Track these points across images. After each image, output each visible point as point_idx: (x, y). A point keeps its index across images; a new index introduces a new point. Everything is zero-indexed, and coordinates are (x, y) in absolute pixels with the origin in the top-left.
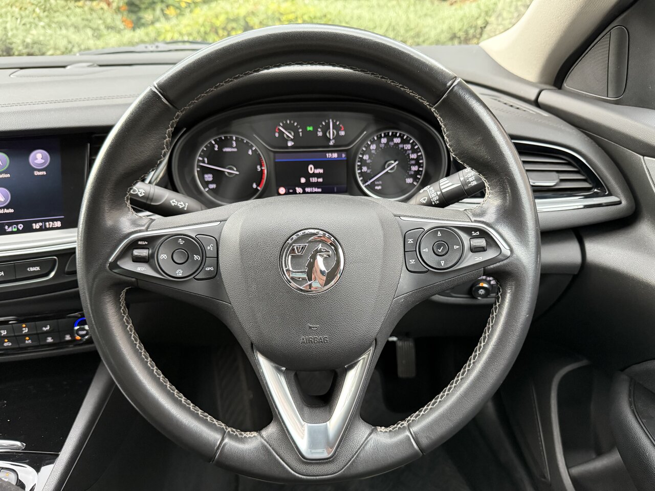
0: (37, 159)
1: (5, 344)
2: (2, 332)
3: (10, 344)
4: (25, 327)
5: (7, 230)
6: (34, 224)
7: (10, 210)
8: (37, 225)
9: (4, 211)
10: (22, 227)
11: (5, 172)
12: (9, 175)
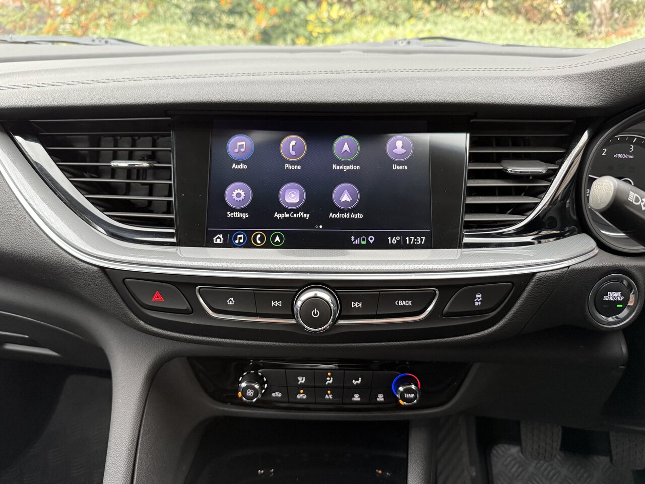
0: (396, 148)
1: (299, 396)
2: (300, 378)
3: (305, 397)
4: (330, 377)
5: (354, 241)
6: (389, 238)
7: (358, 214)
8: (393, 240)
9: (350, 215)
10: (374, 239)
11: (354, 162)
12: (358, 167)
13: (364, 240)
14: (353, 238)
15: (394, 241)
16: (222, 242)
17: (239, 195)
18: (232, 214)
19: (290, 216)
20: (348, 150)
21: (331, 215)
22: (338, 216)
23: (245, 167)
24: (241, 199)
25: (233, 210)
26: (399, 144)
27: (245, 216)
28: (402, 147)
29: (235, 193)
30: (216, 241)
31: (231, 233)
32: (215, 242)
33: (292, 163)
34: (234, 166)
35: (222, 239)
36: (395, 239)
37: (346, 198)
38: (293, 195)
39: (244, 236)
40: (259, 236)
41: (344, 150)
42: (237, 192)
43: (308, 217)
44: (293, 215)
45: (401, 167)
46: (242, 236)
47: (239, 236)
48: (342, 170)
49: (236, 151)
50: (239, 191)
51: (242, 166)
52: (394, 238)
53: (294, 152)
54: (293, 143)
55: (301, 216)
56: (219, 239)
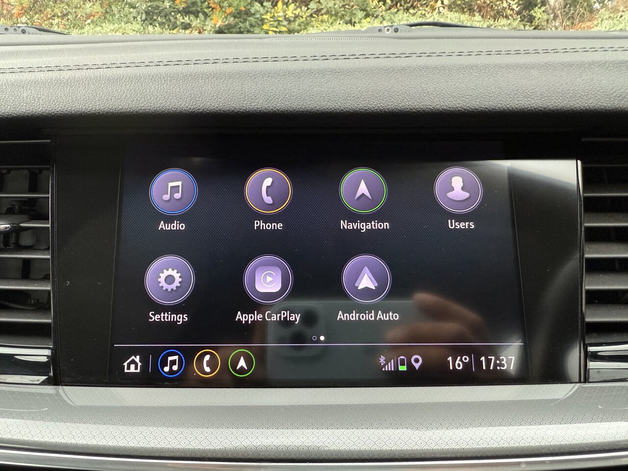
0: (452, 189)
5: (384, 366)
6: (450, 359)
7: (391, 314)
8: (457, 362)
9: (376, 316)
10: (421, 362)
11: (378, 216)
12: (386, 225)
13: (402, 364)
14: (382, 360)
15: (459, 365)
16: (138, 371)
17: (170, 279)
18: (158, 316)
19: (264, 318)
20: (367, 194)
21: (341, 316)
22: (354, 316)
23: (182, 227)
24: (173, 286)
25: (160, 309)
26: (457, 182)
27: (181, 319)
28: (463, 189)
29: (163, 276)
30: (129, 368)
31: (156, 352)
32: (126, 371)
33: (267, 219)
34: (162, 226)
35: (140, 364)
36: (461, 360)
37: (366, 282)
38: (269, 279)
39: (180, 358)
40: (207, 357)
41: (359, 193)
42: (166, 273)
43: (298, 319)
44: (270, 316)
45: (462, 224)
46: (176, 357)
47: (170, 358)
48: (358, 231)
49: (166, 197)
50: (170, 272)
51: (176, 226)
52: (459, 358)
53: (270, 198)
54: (268, 182)
55: (285, 318)
56: (133, 366)
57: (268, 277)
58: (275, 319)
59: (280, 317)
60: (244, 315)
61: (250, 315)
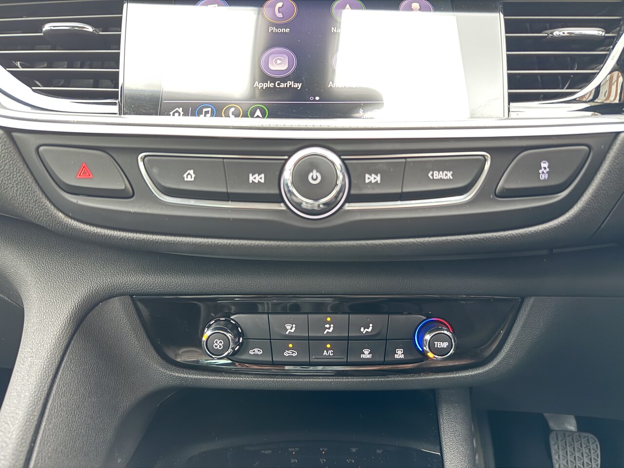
57: (278, 60)
58: (283, 87)
59: (287, 85)
60: (260, 84)
61: (264, 84)
